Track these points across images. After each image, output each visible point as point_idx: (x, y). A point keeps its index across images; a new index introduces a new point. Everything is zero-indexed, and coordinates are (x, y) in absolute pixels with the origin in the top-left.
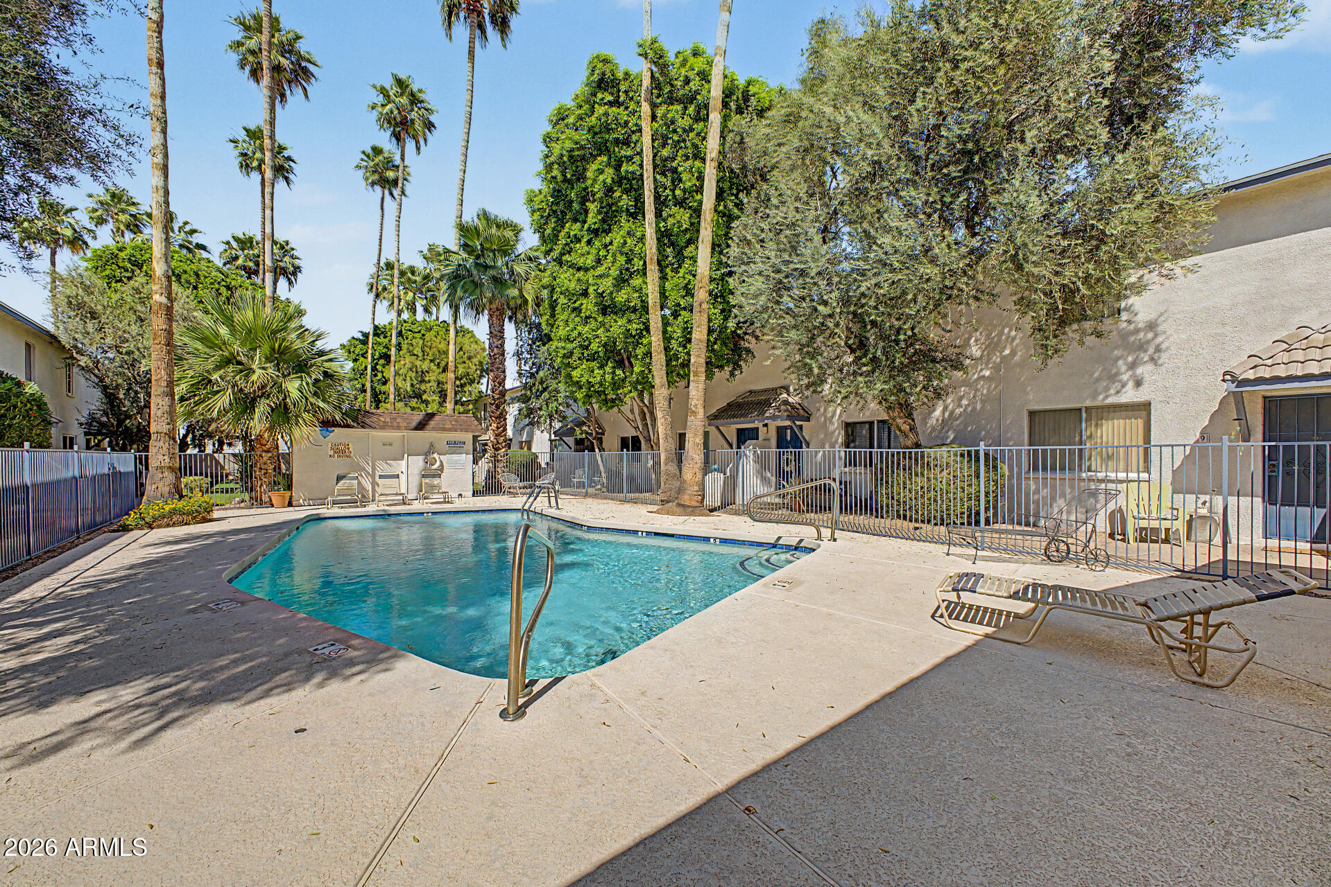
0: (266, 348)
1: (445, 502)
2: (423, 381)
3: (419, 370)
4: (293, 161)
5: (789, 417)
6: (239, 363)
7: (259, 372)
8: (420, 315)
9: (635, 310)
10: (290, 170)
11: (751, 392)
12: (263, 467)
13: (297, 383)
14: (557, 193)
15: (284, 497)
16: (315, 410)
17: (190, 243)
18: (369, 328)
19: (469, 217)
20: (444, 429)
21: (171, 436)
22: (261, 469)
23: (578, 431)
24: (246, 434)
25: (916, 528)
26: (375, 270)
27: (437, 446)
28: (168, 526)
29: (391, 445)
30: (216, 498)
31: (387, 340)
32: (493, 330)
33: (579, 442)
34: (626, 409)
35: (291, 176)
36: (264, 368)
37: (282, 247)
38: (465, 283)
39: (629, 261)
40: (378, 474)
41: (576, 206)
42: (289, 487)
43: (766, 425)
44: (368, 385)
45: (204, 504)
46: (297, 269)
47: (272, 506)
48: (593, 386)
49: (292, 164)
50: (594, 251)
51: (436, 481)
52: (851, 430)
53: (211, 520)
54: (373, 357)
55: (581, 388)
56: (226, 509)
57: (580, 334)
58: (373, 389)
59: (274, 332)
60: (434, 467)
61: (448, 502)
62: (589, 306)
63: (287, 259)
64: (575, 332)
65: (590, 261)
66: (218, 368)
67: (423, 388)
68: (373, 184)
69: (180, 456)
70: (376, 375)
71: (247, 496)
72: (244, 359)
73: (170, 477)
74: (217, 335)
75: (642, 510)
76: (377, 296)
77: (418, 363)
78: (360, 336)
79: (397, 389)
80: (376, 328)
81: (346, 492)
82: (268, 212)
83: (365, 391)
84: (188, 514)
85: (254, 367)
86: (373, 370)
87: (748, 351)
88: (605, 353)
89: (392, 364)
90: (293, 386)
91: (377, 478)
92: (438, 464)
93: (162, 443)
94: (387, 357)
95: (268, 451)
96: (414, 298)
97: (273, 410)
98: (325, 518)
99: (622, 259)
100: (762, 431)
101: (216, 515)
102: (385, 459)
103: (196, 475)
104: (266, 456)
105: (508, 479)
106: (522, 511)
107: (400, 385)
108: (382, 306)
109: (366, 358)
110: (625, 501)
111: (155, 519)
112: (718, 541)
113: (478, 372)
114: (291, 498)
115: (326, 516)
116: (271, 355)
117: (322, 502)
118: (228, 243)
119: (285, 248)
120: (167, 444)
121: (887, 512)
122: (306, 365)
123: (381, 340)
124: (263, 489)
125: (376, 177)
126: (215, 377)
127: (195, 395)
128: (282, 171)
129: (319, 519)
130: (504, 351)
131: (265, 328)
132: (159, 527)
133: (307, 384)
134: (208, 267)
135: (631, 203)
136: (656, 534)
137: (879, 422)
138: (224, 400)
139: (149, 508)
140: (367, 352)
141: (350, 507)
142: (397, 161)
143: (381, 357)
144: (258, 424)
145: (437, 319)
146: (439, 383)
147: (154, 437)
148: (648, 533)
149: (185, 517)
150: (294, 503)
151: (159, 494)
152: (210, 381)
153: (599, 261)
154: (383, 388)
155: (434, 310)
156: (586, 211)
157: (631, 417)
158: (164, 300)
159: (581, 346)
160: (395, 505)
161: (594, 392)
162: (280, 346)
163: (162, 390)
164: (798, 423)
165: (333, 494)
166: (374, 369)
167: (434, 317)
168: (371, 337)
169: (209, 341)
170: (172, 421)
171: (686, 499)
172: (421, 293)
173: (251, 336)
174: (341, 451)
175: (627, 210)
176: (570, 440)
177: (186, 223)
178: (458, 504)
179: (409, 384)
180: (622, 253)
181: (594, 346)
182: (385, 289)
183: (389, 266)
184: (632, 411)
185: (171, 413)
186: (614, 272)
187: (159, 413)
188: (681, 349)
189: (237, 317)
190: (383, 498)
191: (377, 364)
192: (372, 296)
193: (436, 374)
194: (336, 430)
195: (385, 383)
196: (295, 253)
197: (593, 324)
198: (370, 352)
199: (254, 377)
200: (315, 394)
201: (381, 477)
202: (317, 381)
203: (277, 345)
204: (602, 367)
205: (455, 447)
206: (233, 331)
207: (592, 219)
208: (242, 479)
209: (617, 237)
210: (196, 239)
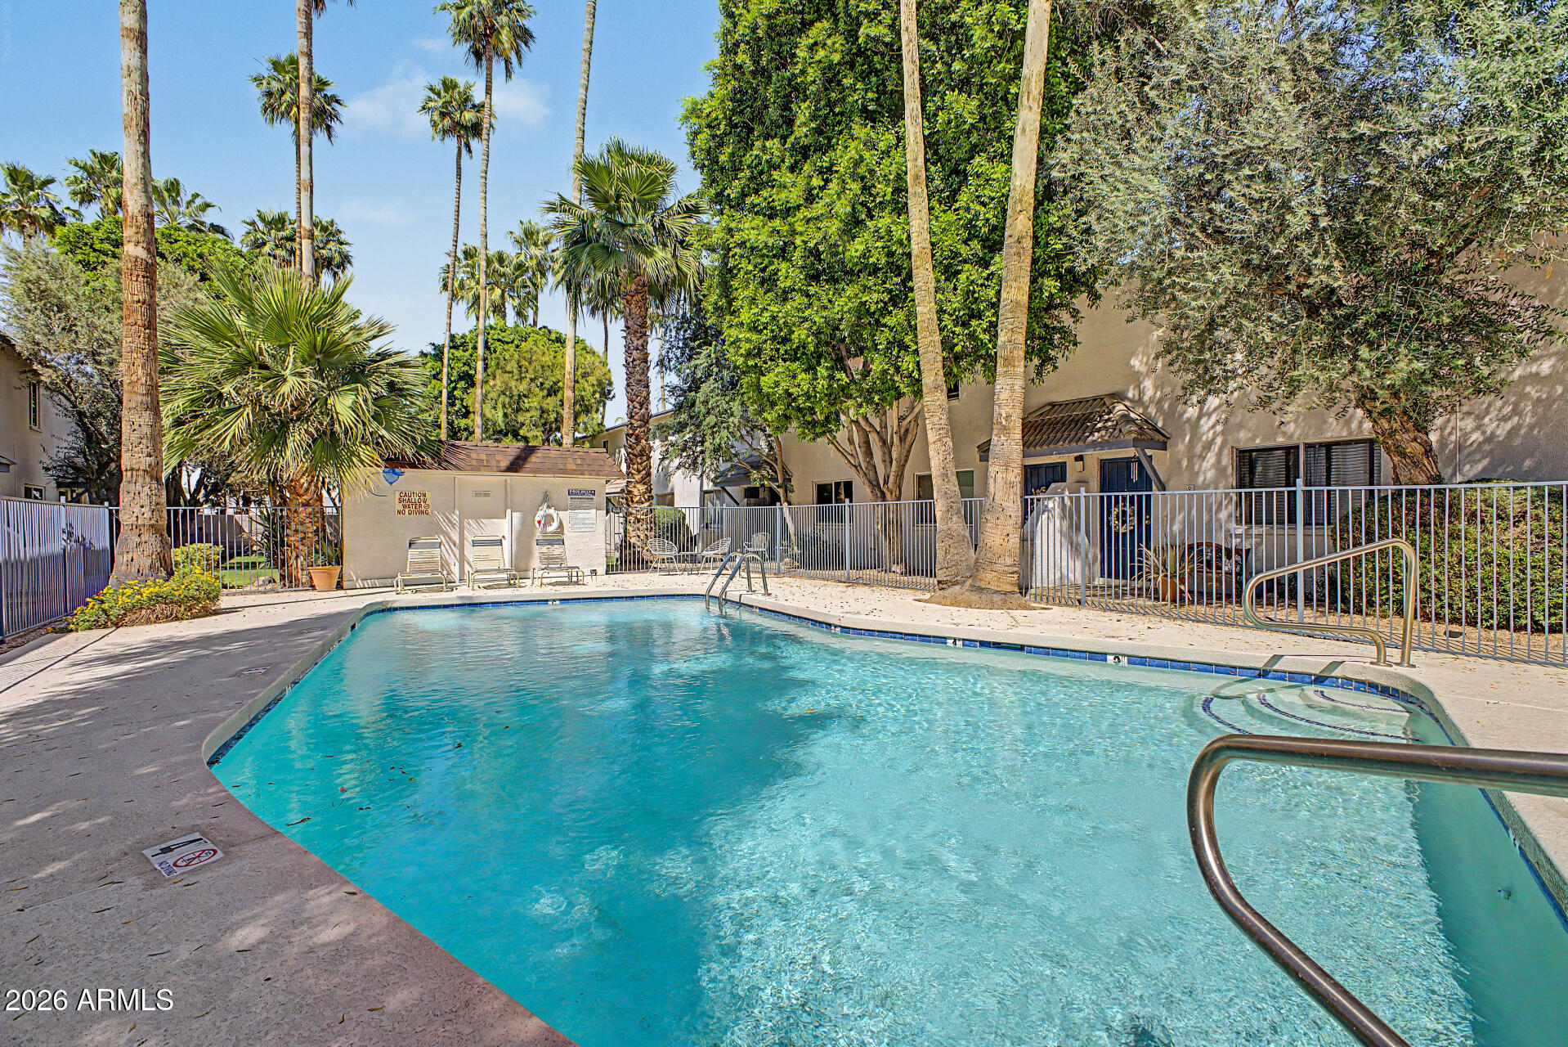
0: (303, 343)
1: (570, 583)
2: (518, 410)
3: (515, 392)
4: (337, 102)
5: (1136, 443)
6: (263, 366)
7: (292, 381)
8: (511, 319)
9: (875, 270)
10: (334, 116)
11: (1053, 405)
12: (300, 528)
13: (349, 400)
14: (739, 98)
15: (330, 575)
16: (378, 442)
17: (202, 223)
18: (442, 339)
19: (594, 151)
20: (564, 471)
21: (153, 473)
22: (296, 531)
23: (755, 474)
24: (275, 478)
25: (1453, 635)
26: (449, 261)
27: (554, 497)
28: (148, 622)
29: (487, 495)
30: (228, 577)
31: (467, 354)
32: (630, 323)
33: (752, 493)
34: (841, 435)
35: (335, 125)
36: (301, 375)
37: (324, 229)
38: (593, 248)
39: (866, 189)
40: (469, 538)
41: (773, 113)
42: (339, 560)
43: (1080, 458)
44: (443, 418)
45: (205, 587)
46: (346, 259)
47: (313, 587)
48: (794, 400)
49: (335, 105)
50: (801, 182)
51: (556, 550)
52: (1248, 463)
53: (216, 613)
54: (449, 378)
55: (773, 404)
56: (246, 593)
57: (774, 318)
58: (450, 423)
59: (316, 319)
60: (549, 529)
61: (577, 583)
62: (788, 273)
63: (331, 245)
64: (766, 314)
65: (795, 196)
66: (231, 374)
67: (520, 419)
68: (445, 132)
69: (169, 511)
70: (453, 405)
71: (276, 574)
72: (269, 361)
73: (152, 542)
74: (231, 325)
75: (906, 598)
76: (454, 297)
77: (513, 384)
78: (429, 350)
79: (485, 421)
80: (452, 338)
81: (425, 567)
82: (305, 175)
83: (439, 427)
84: (179, 603)
85: (287, 373)
86: (449, 398)
87: (1064, 332)
88: (816, 346)
89: (478, 385)
90: (343, 405)
91: (468, 546)
92: (555, 525)
93: (139, 487)
94: (468, 379)
95: (306, 504)
96: (502, 296)
97: (314, 441)
98: (396, 609)
99: (855, 187)
100: (1073, 470)
101: (224, 602)
102: (478, 516)
103: (200, 541)
104: (303, 513)
105: (658, 549)
106: (707, 597)
107: (489, 415)
108: (461, 308)
109: (441, 380)
110: (851, 582)
111: (127, 610)
112: (1125, 660)
113: (597, 395)
114: (341, 577)
115: (395, 605)
116: (311, 357)
117: (387, 580)
118: (253, 224)
119: (330, 232)
120: (146, 489)
121: (1371, 604)
122: (362, 371)
123: (459, 353)
124: (297, 564)
125: (447, 122)
126: (227, 389)
127: (196, 417)
128: (323, 116)
129: (387, 610)
130: (647, 354)
131: (301, 313)
132: (133, 623)
133: (365, 401)
134: (225, 250)
135: (870, 95)
136: (983, 644)
137: (1308, 446)
138: (238, 425)
139: (116, 595)
140: (441, 371)
141: (430, 591)
142: (478, 96)
143: (461, 378)
144: (292, 460)
145: (535, 323)
146: (543, 412)
147: (127, 476)
148: (968, 643)
149: (176, 608)
150: (345, 584)
151: (134, 570)
152: (220, 395)
153: (810, 198)
154: (463, 423)
155: (530, 313)
156: (790, 122)
157: (848, 447)
158: (141, 252)
159: (774, 338)
160: (499, 587)
161: (795, 410)
162: (324, 340)
163: (140, 398)
164: (1149, 452)
165: (403, 572)
166: (451, 396)
167: (531, 321)
168: (446, 350)
169: (214, 331)
170: (155, 451)
171: (988, 578)
172: (512, 289)
173: (280, 324)
174: (413, 504)
175: (864, 109)
176: (736, 491)
177: (197, 196)
178: (592, 587)
179: (500, 414)
180: (854, 176)
181: (800, 334)
182: (462, 286)
183: (469, 254)
184: (851, 441)
185: (156, 437)
186: (843, 208)
187: (134, 437)
188: (958, 330)
189: (258, 297)
190: (478, 576)
191: (455, 388)
192: (446, 295)
193: (539, 398)
194: (408, 472)
195: (466, 415)
196: (342, 237)
197: (799, 299)
198: (445, 370)
199: (285, 389)
200: (376, 417)
201: (475, 544)
202: (378, 399)
203: (319, 339)
204: (810, 369)
205: (580, 497)
206: (252, 314)
207: (802, 131)
208: (268, 549)
209: (843, 156)
210: (209, 217)
